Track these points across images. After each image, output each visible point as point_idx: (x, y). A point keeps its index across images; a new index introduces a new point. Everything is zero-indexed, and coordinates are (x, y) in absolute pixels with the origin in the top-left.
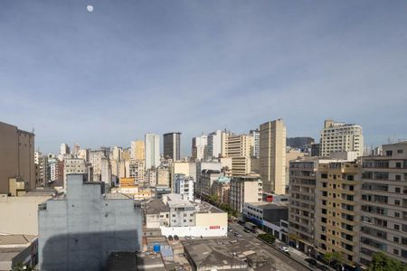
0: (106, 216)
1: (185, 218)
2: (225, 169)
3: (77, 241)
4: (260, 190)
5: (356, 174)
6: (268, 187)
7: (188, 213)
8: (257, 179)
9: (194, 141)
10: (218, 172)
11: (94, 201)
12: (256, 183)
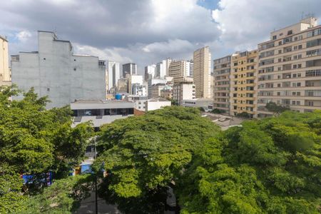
0: (75, 69)
1: (140, 105)
2: (169, 83)
3: (48, 90)
4: (194, 91)
5: (255, 57)
6: (199, 92)
7: (142, 101)
8: (192, 83)
9: (146, 69)
10: (164, 85)
11: (64, 56)
12: (191, 86)
